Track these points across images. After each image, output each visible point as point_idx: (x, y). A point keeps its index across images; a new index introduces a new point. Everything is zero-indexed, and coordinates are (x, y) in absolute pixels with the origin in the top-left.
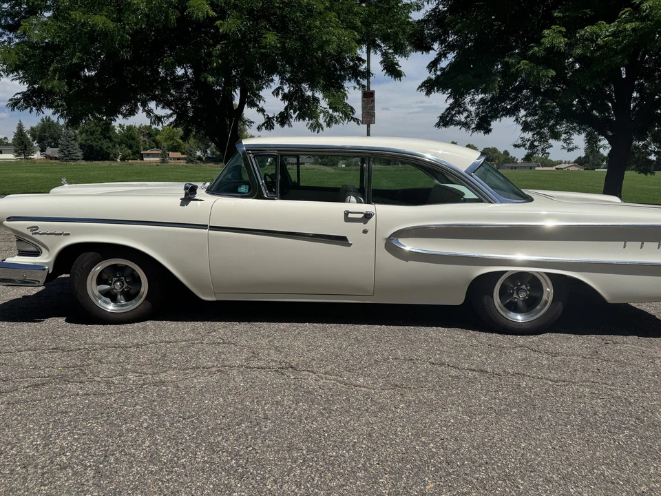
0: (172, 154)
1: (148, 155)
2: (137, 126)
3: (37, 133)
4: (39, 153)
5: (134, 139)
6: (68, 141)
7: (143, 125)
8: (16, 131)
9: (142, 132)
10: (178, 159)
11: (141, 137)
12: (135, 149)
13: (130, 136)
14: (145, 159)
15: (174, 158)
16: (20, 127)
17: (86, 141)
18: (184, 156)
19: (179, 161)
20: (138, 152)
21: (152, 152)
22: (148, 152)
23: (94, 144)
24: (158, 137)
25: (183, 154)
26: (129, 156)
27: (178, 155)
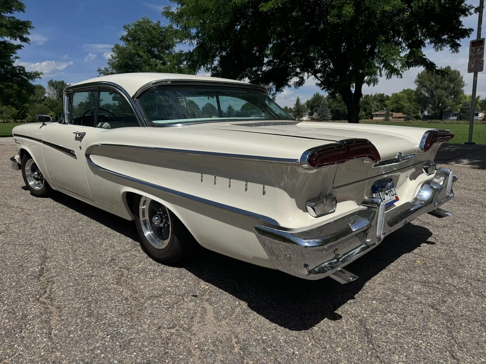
0: (395, 114)
1: (377, 115)
2: (373, 95)
3: (310, 104)
4: (307, 116)
5: (368, 104)
6: (323, 108)
7: (378, 94)
8: (295, 103)
9: (376, 99)
10: (400, 118)
11: (375, 103)
12: (368, 111)
13: (366, 102)
14: (374, 118)
15: (396, 118)
16: (298, 101)
17: (335, 107)
18: (404, 115)
19: (400, 119)
20: (370, 114)
21: (380, 113)
22: (377, 113)
23: (340, 109)
24: (387, 102)
25: (403, 114)
26: (363, 116)
27: (400, 115)
